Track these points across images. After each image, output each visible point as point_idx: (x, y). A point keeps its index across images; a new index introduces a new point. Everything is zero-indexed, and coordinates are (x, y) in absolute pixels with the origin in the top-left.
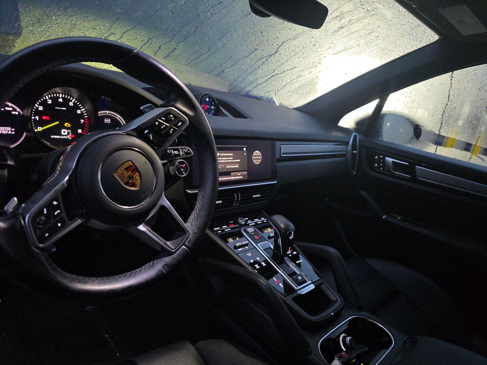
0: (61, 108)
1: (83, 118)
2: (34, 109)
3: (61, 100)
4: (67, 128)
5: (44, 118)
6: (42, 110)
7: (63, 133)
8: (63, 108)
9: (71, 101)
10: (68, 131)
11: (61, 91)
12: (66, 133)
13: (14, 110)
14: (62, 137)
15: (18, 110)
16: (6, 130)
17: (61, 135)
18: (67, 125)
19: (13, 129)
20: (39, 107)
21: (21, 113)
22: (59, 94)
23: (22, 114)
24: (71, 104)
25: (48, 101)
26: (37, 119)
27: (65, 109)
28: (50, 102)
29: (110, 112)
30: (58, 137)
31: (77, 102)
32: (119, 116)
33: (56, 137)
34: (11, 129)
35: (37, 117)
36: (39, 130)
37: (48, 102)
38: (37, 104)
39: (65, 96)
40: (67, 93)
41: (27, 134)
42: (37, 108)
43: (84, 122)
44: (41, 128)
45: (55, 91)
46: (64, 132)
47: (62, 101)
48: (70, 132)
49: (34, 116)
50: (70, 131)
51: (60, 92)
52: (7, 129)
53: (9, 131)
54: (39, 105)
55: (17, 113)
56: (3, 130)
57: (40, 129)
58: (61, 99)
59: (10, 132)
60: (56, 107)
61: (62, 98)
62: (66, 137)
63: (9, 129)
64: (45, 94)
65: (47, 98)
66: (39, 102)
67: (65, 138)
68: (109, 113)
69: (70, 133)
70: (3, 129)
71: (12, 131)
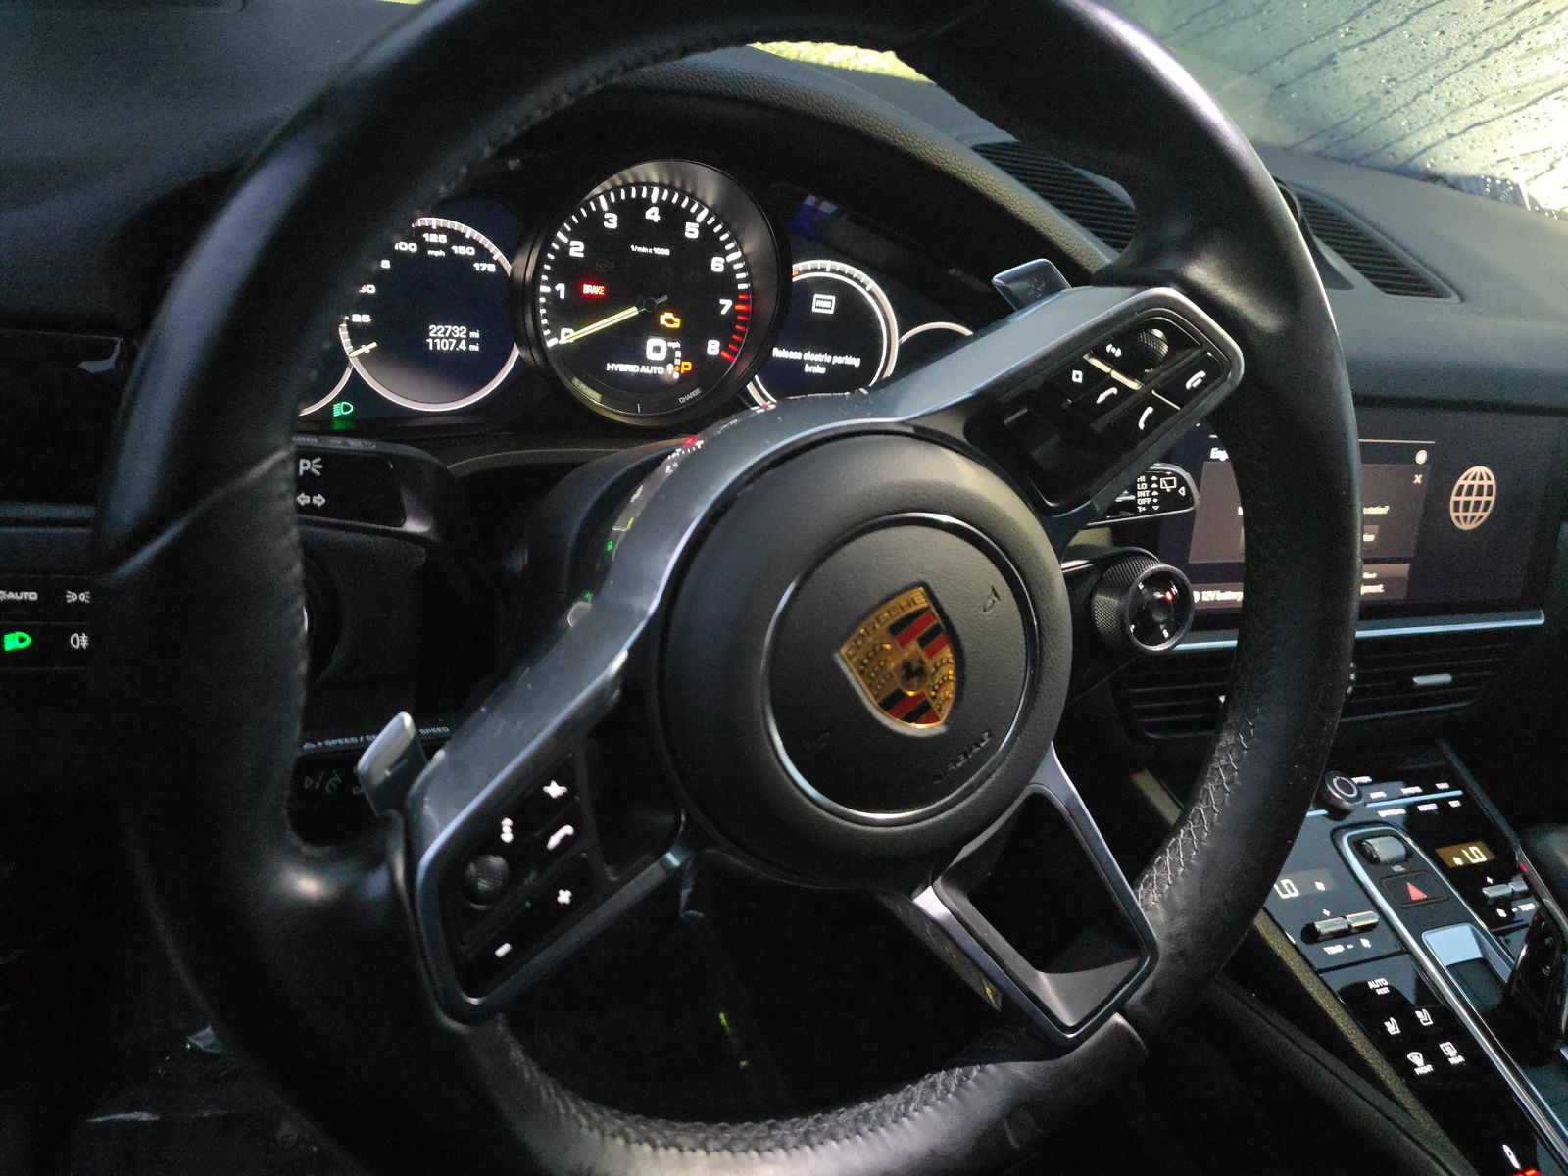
0: (650, 251)
1: (733, 294)
2: (553, 251)
3: (653, 214)
4: (668, 334)
5: (588, 289)
6: (582, 255)
7: (650, 355)
8: (658, 251)
9: (692, 218)
10: (671, 344)
11: (660, 177)
12: (662, 356)
13: (484, 255)
14: (645, 370)
15: (498, 254)
16: (450, 337)
17: (641, 360)
18: (670, 321)
19: (475, 335)
20: (573, 243)
21: (507, 267)
22: (650, 185)
23: (509, 273)
24: (692, 231)
25: (607, 220)
26: (562, 296)
27: (666, 252)
28: (612, 222)
29: (839, 265)
30: (631, 368)
31: (715, 224)
32: (872, 285)
33: (624, 368)
34: (468, 334)
35: (561, 288)
36: (564, 340)
37: (606, 224)
38: (565, 232)
39: (671, 196)
40: (678, 185)
41: (523, 355)
42: (565, 248)
43: (732, 307)
44: (571, 331)
45: (635, 176)
46: (657, 349)
47: (656, 218)
48: (677, 349)
49: (551, 283)
50: (677, 345)
51: (655, 179)
52: (452, 331)
53: (459, 340)
54: (572, 236)
55: (492, 268)
56: (441, 339)
57: (568, 336)
58: (655, 210)
59: (463, 346)
60: (632, 246)
61: (660, 204)
62: (659, 370)
63: (460, 331)
64: (597, 190)
65: (604, 205)
66: (571, 223)
67: (655, 377)
68: (833, 271)
69: (678, 354)
70: (439, 335)
71: (470, 341)
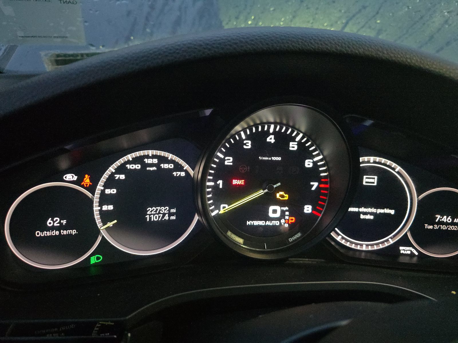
0: (270, 159)
1: (318, 179)
2: (215, 163)
3: (271, 139)
4: (281, 203)
5: (235, 182)
6: (231, 164)
7: (271, 215)
8: (274, 158)
9: (293, 139)
10: (282, 208)
11: (275, 119)
12: (278, 215)
13: (178, 167)
14: (268, 223)
15: (186, 167)
16: (159, 213)
17: (267, 218)
18: (282, 196)
19: (173, 211)
20: (226, 158)
21: (191, 172)
22: (269, 124)
23: (192, 176)
24: (293, 146)
25: (245, 144)
26: (221, 187)
27: (279, 159)
28: (248, 144)
29: (378, 159)
30: (261, 223)
31: (307, 142)
32: (398, 168)
33: (256, 223)
34: (169, 210)
35: (220, 182)
36: (222, 211)
37: (245, 147)
38: (221, 152)
39: (281, 128)
40: (285, 122)
41: (199, 218)
42: (222, 161)
43: (318, 187)
44: (226, 205)
45: (260, 119)
46: (275, 211)
47: (273, 141)
48: (287, 211)
49: (215, 180)
50: (287, 208)
51: (272, 120)
52: (160, 210)
53: (164, 215)
54: (226, 155)
55: (183, 174)
56: (154, 215)
57: (224, 208)
58: (272, 137)
59: (166, 217)
60: (260, 157)
61: (274, 133)
62: (277, 223)
63: (164, 209)
64: (238, 128)
65: (243, 137)
66: (225, 147)
67: (274, 226)
68: (375, 162)
69: (287, 213)
70: (153, 213)
71: (170, 214)
